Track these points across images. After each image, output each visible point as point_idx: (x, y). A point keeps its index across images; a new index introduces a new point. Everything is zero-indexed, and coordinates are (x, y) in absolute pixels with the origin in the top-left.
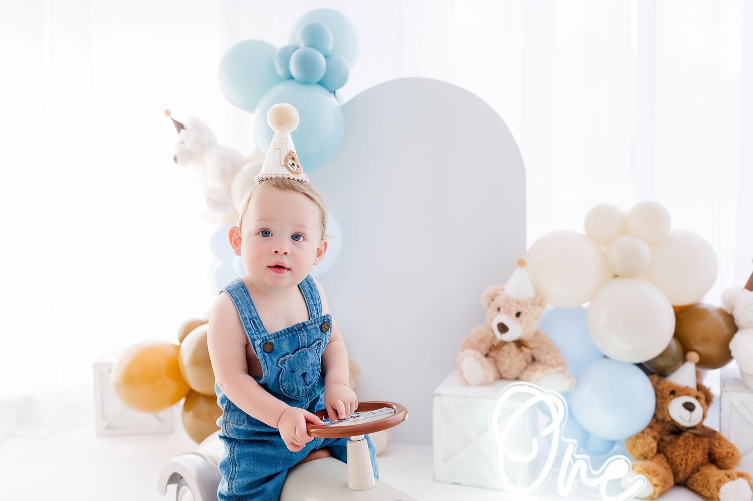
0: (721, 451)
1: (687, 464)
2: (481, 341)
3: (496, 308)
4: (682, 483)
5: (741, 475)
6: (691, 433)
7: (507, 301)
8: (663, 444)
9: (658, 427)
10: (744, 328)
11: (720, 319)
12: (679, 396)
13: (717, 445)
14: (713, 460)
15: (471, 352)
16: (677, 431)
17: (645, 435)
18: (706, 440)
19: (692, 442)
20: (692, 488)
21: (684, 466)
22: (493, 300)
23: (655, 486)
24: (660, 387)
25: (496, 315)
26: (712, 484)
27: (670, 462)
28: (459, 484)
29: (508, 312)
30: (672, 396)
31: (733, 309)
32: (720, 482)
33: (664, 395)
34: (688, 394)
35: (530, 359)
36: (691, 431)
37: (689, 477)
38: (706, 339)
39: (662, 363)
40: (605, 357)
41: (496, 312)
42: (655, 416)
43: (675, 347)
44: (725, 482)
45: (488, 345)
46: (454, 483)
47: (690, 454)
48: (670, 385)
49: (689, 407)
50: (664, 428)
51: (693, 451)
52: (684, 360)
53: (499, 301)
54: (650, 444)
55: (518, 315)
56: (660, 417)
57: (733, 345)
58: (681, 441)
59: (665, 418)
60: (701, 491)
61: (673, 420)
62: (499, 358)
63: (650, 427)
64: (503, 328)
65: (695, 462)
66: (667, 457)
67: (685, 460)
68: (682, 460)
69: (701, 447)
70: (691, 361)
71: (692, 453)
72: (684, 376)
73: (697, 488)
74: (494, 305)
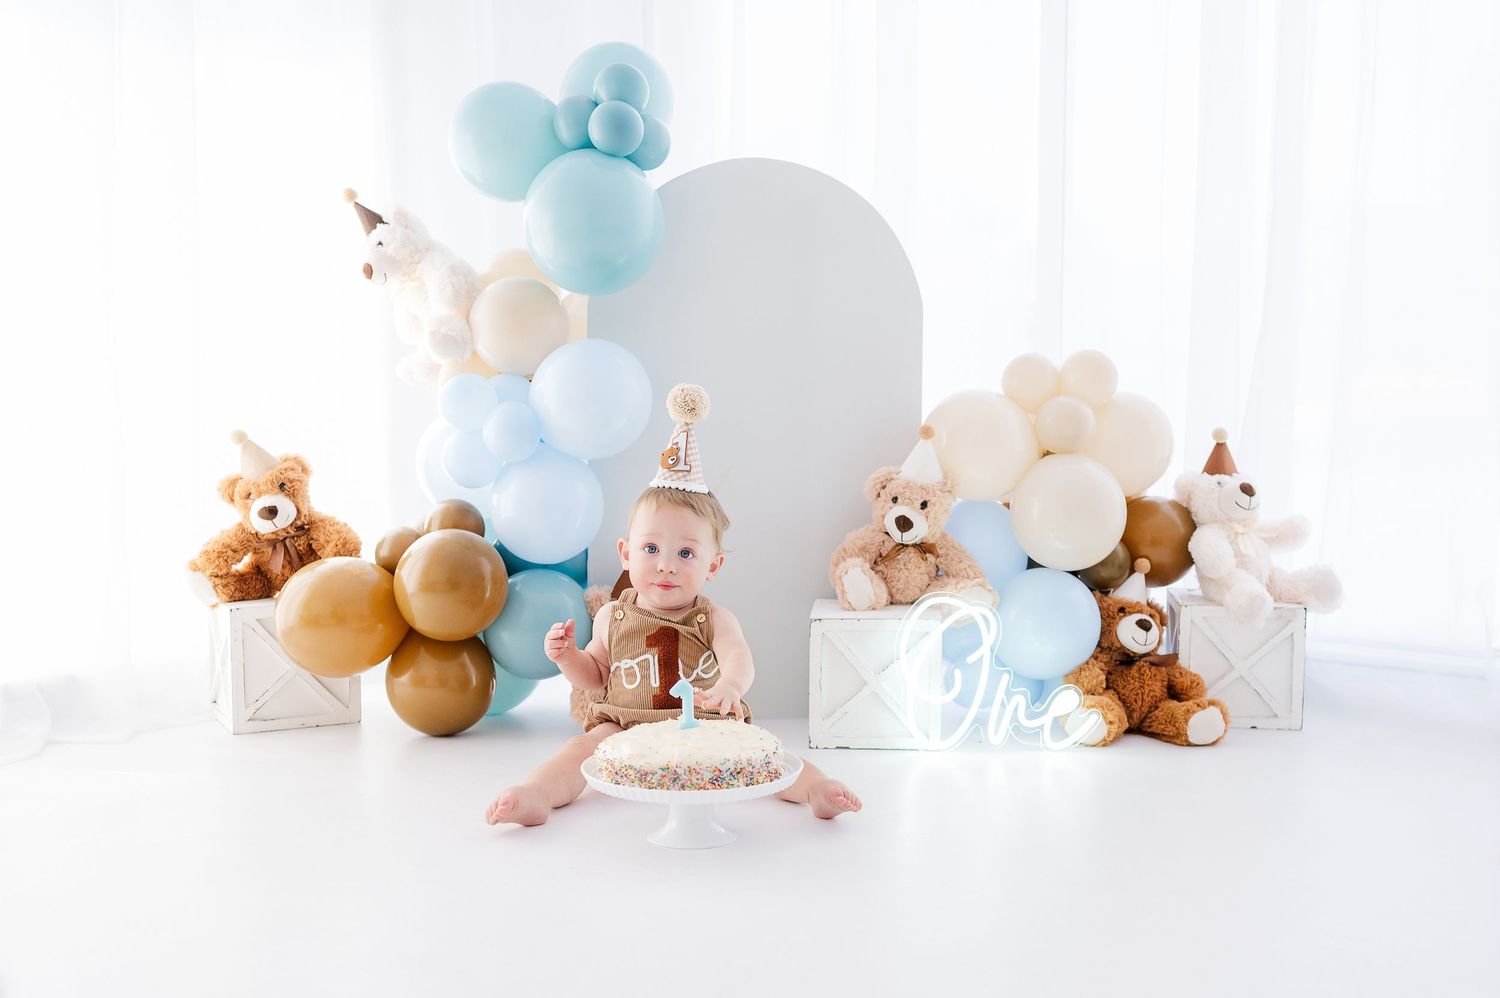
0: (1182, 682)
1: (1143, 699)
2: (863, 550)
3: (890, 498)
4: (1139, 727)
5: (1212, 703)
6: (1146, 662)
7: (907, 486)
8: (1113, 677)
9: (1105, 657)
10: (1204, 524)
11: (1175, 516)
12: (1130, 613)
13: (1178, 675)
14: (1174, 693)
15: (859, 561)
16: (1128, 659)
17: (1091, 666)
18: (1164, 669)
19: (1148, 672)
20: (1149, 730)
21: (1140, 703)
22: (884, 487)
23: (1111, 723)
24: (1105, 605)
25: (891, 508)
26: (1179, 716)
27: (1124, 701)
28: (848, 748)
29: (911, 502)
30: (1121, 614)
31: (1190, 498)
32: (1189, 712)
33: (1110, 617)
34: (1141, 612)
35: (933, 574)
36: (1144, 659)
37: (1145, 718)
38: (1154, 543)
39: (1105, 573)
40: (1032, 564)
41: (892, 504)
42: (1099, 645)
43: (1122, 554)
44: (1194, 712)
45: (874, 556)
46: (837, 748)
47: (1146, 687)
48: (1116, 603)
49: (1144, 626)
50: (1111, 658)
51: (1150, 682)
52: (1132, 571)
53: (893, 489)
54: (1098, 676)
55: (924, 505)
56: (1105, 645)
57: (1192, 546)
58: (1134, 671)
59: (1112, 644)
60: (1164, 730)
61: (1122, 647)
62: (889, 572)
63: (1095, 656)
64: (904, 524)
65: (1152, 697)
66: (1118, 693)
67: (1140, 696)
68: (1137, 694)
69: (1158, 677)
70: (1140, 572)
71: (1148, 685)
72: (1133, 589)
73: (1156, 728)
74: (886, 495)
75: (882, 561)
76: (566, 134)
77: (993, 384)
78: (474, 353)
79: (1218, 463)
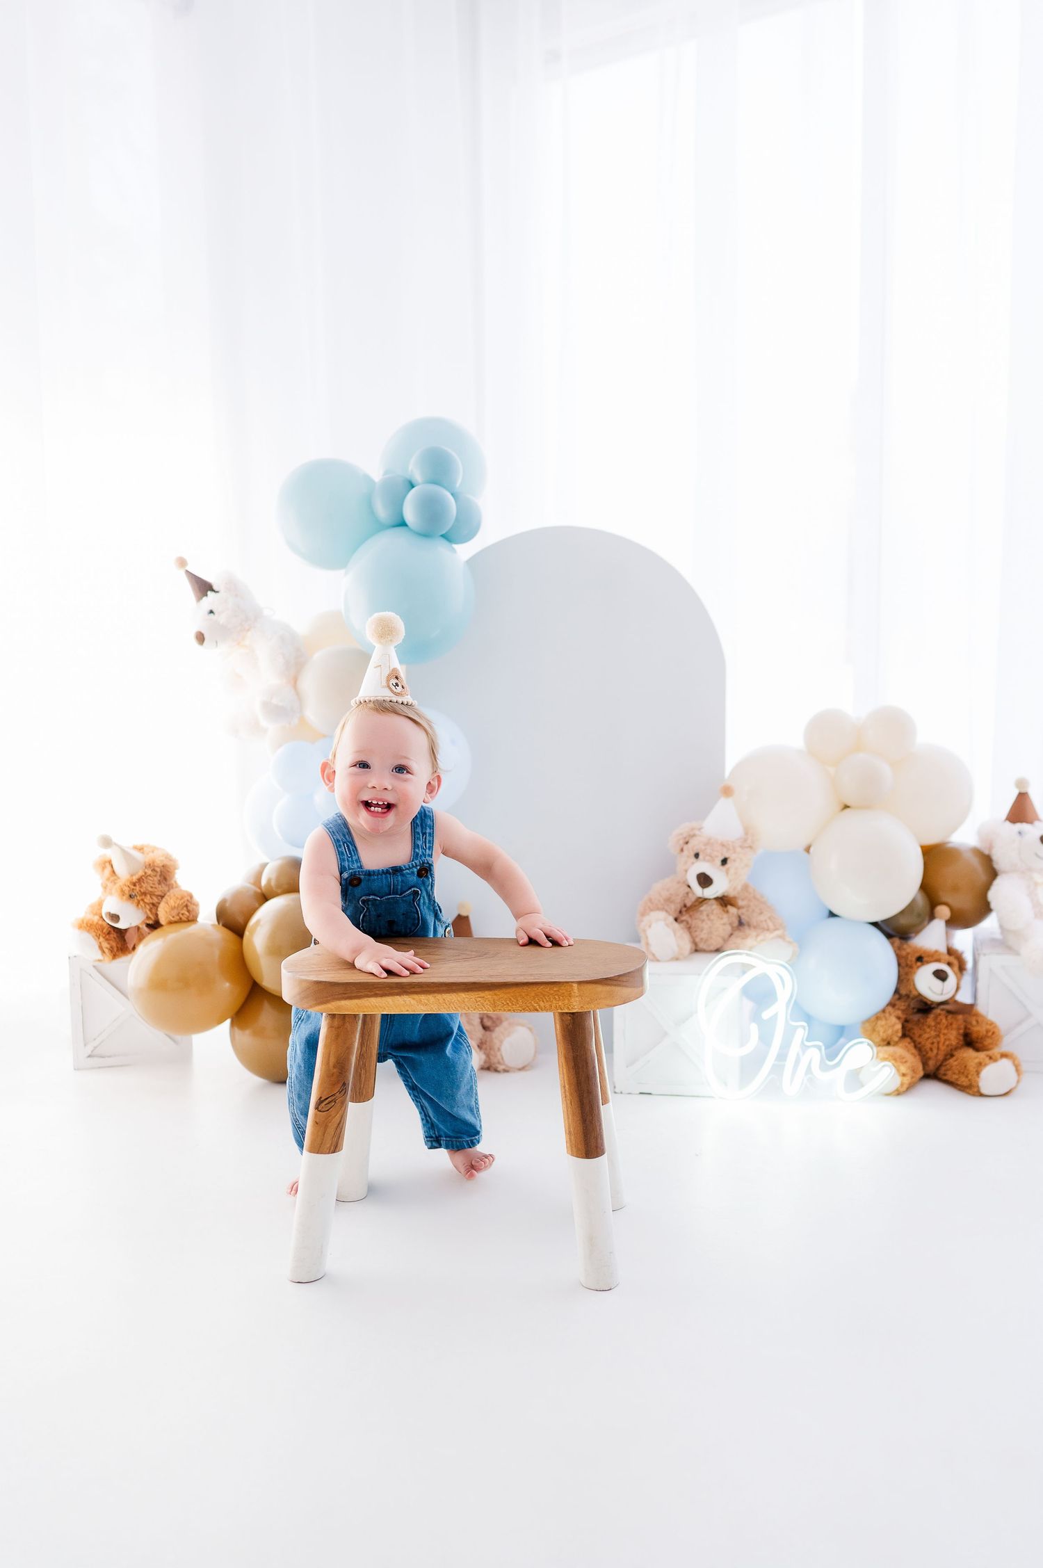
0: (978, 1030)
1: (938, 1049)
2: (669, 900)
3: (692, 854)
4: (933, 1074)
5: (1004, 1055)
6: (943, 1010)
7: (708, 843)
8: (909, 1025)
9: (902, 1005)
10: (1005, 872)
11: (975, 862)
12: (928, 962)
13: (974, 1023)
14: (970, 1041)
15: (662, 914)
16: (925, 1007)
17: (887, 1015)
18: (960, 1017)
19: (944, 1021)
20: (945, 1078)
21: (935, 1051)
22: (687, 843)
23: (904, 1075)
24: (904, 953)
25: (693, 863)
26: (971, 1069)
27: (918, 1048)
28: (650, 1094)
29: (712, 860)
30: (919, 964)
31: (991, 847)
32: (981, 1065)
33: (908, 964)
34: (938, 960)
35: (736, 923)
36: (942, 1007)
37: (941, 1065)
38: (955, 889)
39: (903, 921)
40: (832, 915)
41: (693, 859)
42: (897, 991)
43: (922, 902)
44: (986, 1065)
45: (679, 907)
46: (641, 1093)
47: (942, 1036)
48: (916, 950)
49: (941, 975)
50: (909, 1005)
51: (946, 1031)
52: (932, 917)
53: (695, 845)
54: (893, 1026)
55: (724, 861)
56: (903, 992)
57: (992, 895)
58: (930, 1020)
59: (910, 991)
60: (957, 1079)
61: (920, 995)
62: (694, 923)
63: (892, 1004)
64: (705, 880)
65: (948, 1046)
66: (914, 1042)
67: (936, 1045)
68: (933, 1043)
69: (954, 1026)
70: (941, 918)
71: (944, 1034)
72: (932, 937)
73: (951, 1076)
74: (689, 850)
75: (686, 912)
76: (382, 512)
77: (795, 740)
78: (302, 720)
79: (1020, 812)
